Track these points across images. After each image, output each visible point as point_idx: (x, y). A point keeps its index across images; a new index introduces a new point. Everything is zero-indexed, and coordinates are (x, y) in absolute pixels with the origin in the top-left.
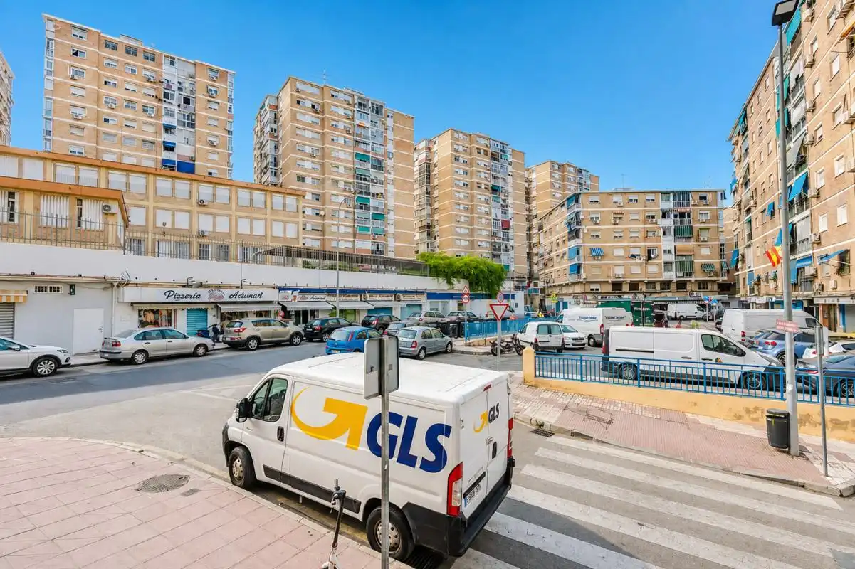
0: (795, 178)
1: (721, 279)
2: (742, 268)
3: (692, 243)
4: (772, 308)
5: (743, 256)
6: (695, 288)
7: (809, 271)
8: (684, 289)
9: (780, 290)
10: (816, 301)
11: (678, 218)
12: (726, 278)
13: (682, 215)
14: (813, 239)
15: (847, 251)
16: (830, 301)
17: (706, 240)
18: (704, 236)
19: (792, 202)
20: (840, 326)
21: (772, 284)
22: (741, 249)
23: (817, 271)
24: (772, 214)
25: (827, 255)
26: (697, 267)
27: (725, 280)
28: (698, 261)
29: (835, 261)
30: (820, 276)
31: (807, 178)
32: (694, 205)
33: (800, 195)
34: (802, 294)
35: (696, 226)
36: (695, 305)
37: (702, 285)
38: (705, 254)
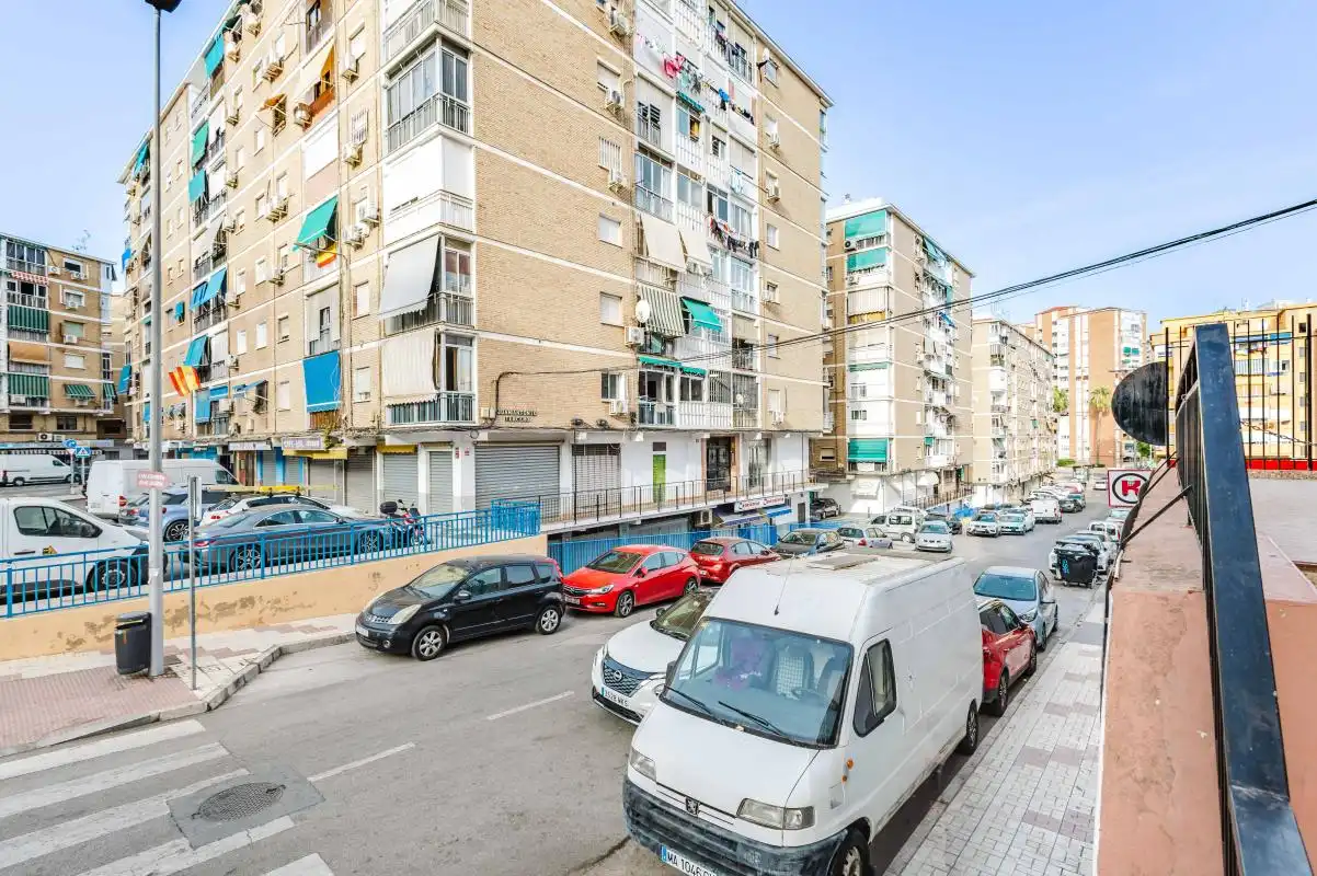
0: (211, 274)
1: (102, 412)
2: (136, 395)
3: (48, 343)
4: (180, 457)
5: (138, 376)
6: (52, 425)
7: (224, 406)
8: (30, 427)
9: (188, 431)
10: (232, 447)
11: (17, 292)
12: (110, 412)
13: (27, 288)
14: (229, 362)
15: (265, 383)
16: (249, 447)
17: (75, 341)
18: (72, 335)
19: (207, 305)
20: (258, 478)
21: (178, 423)
22: (135, 364)
23: (232, 406)
24: (182, 318)
25: (244, 386)
26: (56, 391)
27: (111, 416)
28: (57, 379)
29: (252, 394)
30: (236, 412)
31: (225, 276)
32: (53, 275)
33: (217, 298)
34: (216, 437)
35: (57, 314)
36: (50, 458)
37: (66, 422)
38: (73, 367)
